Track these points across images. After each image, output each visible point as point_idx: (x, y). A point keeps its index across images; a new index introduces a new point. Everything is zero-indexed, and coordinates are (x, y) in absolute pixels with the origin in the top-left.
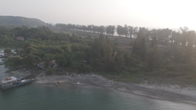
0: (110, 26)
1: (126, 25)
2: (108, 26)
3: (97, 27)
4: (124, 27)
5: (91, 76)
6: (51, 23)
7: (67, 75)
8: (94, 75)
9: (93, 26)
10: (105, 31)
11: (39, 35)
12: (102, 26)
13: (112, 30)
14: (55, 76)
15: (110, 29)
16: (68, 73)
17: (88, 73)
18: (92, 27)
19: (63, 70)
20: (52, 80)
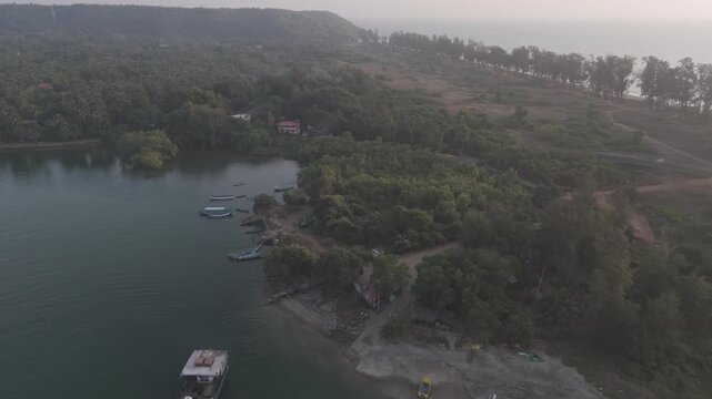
0: (611, 59)
1: (686, 60)
2: (600, 59)
3: (550, 55)
4: (677, 69)
5: (535, 364)
6: (373, 30)
7: (452, 345)
8: (547, 363)
9: (535, 51)
10: (585, 77)
11: (345, 120)
12: (573, 55)
13: (617, 78)
14: (411, 348)
15: (612, 72)
16: (452, 339)
17: (526, 348)
18: (530, 55)
19: (438, 324)
20: (402, 367)
